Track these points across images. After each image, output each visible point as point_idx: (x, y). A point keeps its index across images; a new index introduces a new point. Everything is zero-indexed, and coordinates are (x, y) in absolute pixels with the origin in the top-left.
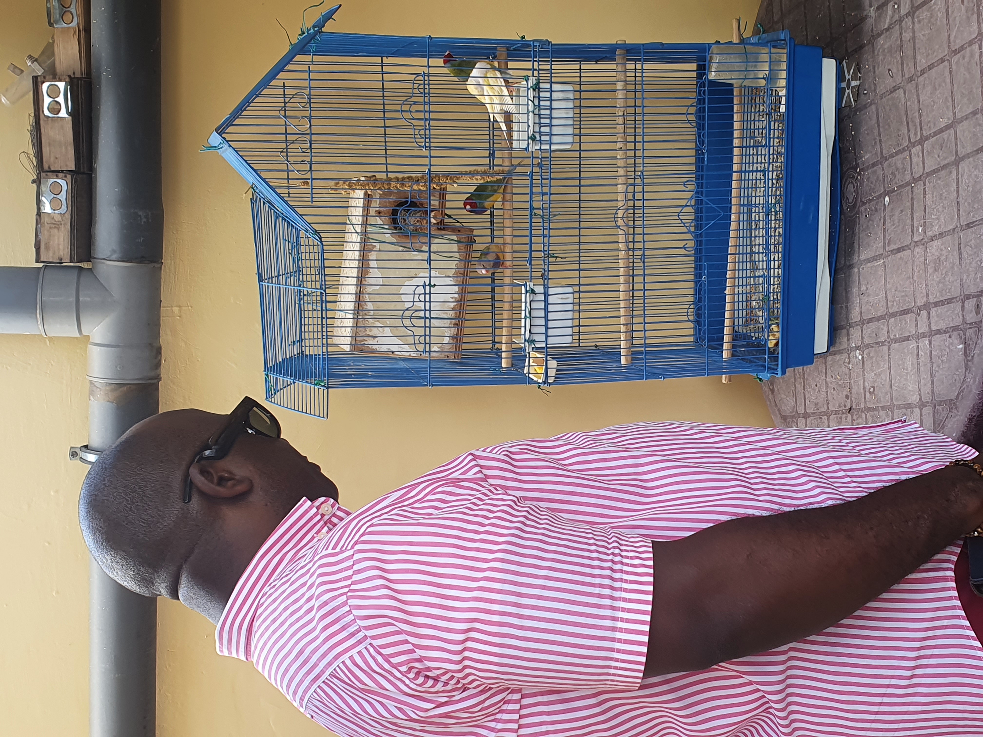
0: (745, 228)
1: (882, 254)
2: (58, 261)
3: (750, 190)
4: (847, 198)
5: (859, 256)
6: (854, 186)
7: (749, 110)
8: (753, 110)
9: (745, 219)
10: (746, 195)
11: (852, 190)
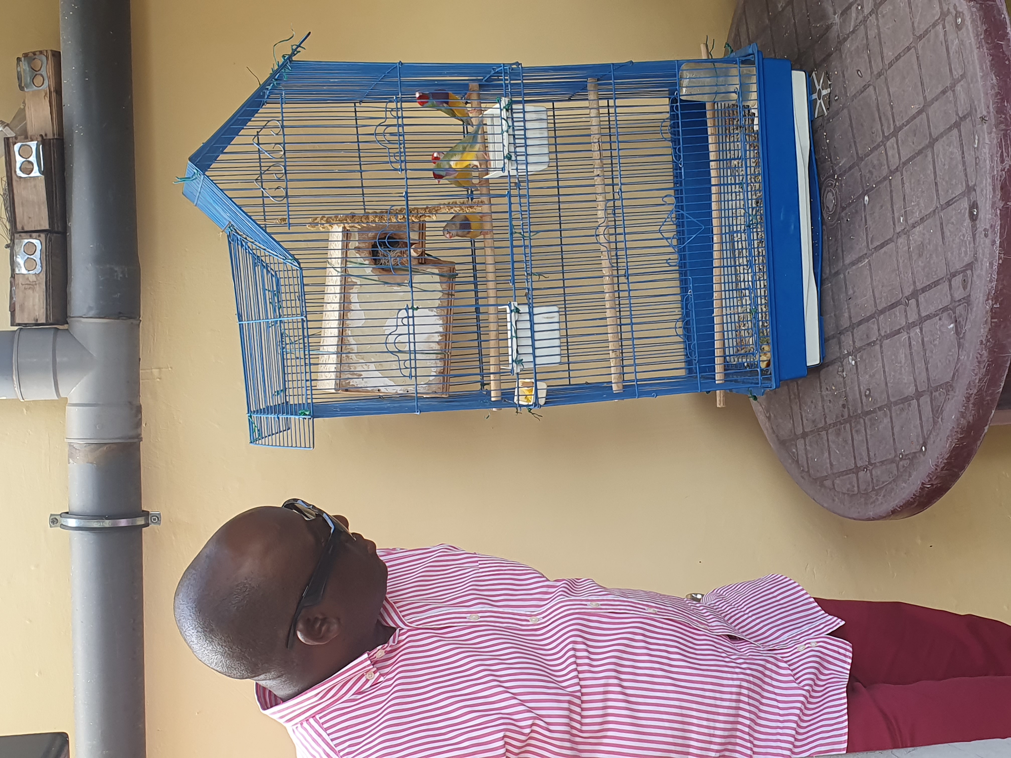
0: (729, 256)
1: (866, 254)
2: (33, 322)
3: (731, 219)
4: (828, 207)
5: (843, 262)
6: (833, 193)
7: (724, 141)
8: (728, 140)
9: (728, 248)
10: (727, 224)
11: (832, 198)
